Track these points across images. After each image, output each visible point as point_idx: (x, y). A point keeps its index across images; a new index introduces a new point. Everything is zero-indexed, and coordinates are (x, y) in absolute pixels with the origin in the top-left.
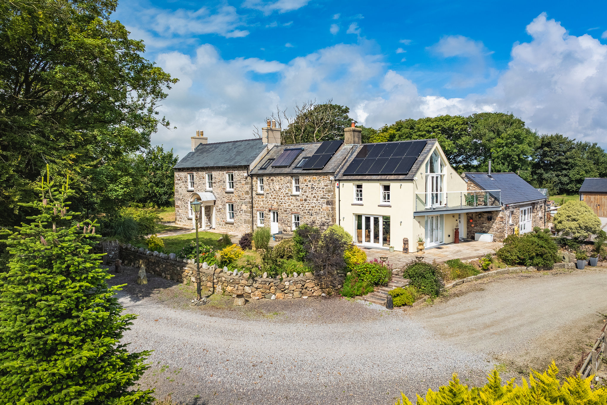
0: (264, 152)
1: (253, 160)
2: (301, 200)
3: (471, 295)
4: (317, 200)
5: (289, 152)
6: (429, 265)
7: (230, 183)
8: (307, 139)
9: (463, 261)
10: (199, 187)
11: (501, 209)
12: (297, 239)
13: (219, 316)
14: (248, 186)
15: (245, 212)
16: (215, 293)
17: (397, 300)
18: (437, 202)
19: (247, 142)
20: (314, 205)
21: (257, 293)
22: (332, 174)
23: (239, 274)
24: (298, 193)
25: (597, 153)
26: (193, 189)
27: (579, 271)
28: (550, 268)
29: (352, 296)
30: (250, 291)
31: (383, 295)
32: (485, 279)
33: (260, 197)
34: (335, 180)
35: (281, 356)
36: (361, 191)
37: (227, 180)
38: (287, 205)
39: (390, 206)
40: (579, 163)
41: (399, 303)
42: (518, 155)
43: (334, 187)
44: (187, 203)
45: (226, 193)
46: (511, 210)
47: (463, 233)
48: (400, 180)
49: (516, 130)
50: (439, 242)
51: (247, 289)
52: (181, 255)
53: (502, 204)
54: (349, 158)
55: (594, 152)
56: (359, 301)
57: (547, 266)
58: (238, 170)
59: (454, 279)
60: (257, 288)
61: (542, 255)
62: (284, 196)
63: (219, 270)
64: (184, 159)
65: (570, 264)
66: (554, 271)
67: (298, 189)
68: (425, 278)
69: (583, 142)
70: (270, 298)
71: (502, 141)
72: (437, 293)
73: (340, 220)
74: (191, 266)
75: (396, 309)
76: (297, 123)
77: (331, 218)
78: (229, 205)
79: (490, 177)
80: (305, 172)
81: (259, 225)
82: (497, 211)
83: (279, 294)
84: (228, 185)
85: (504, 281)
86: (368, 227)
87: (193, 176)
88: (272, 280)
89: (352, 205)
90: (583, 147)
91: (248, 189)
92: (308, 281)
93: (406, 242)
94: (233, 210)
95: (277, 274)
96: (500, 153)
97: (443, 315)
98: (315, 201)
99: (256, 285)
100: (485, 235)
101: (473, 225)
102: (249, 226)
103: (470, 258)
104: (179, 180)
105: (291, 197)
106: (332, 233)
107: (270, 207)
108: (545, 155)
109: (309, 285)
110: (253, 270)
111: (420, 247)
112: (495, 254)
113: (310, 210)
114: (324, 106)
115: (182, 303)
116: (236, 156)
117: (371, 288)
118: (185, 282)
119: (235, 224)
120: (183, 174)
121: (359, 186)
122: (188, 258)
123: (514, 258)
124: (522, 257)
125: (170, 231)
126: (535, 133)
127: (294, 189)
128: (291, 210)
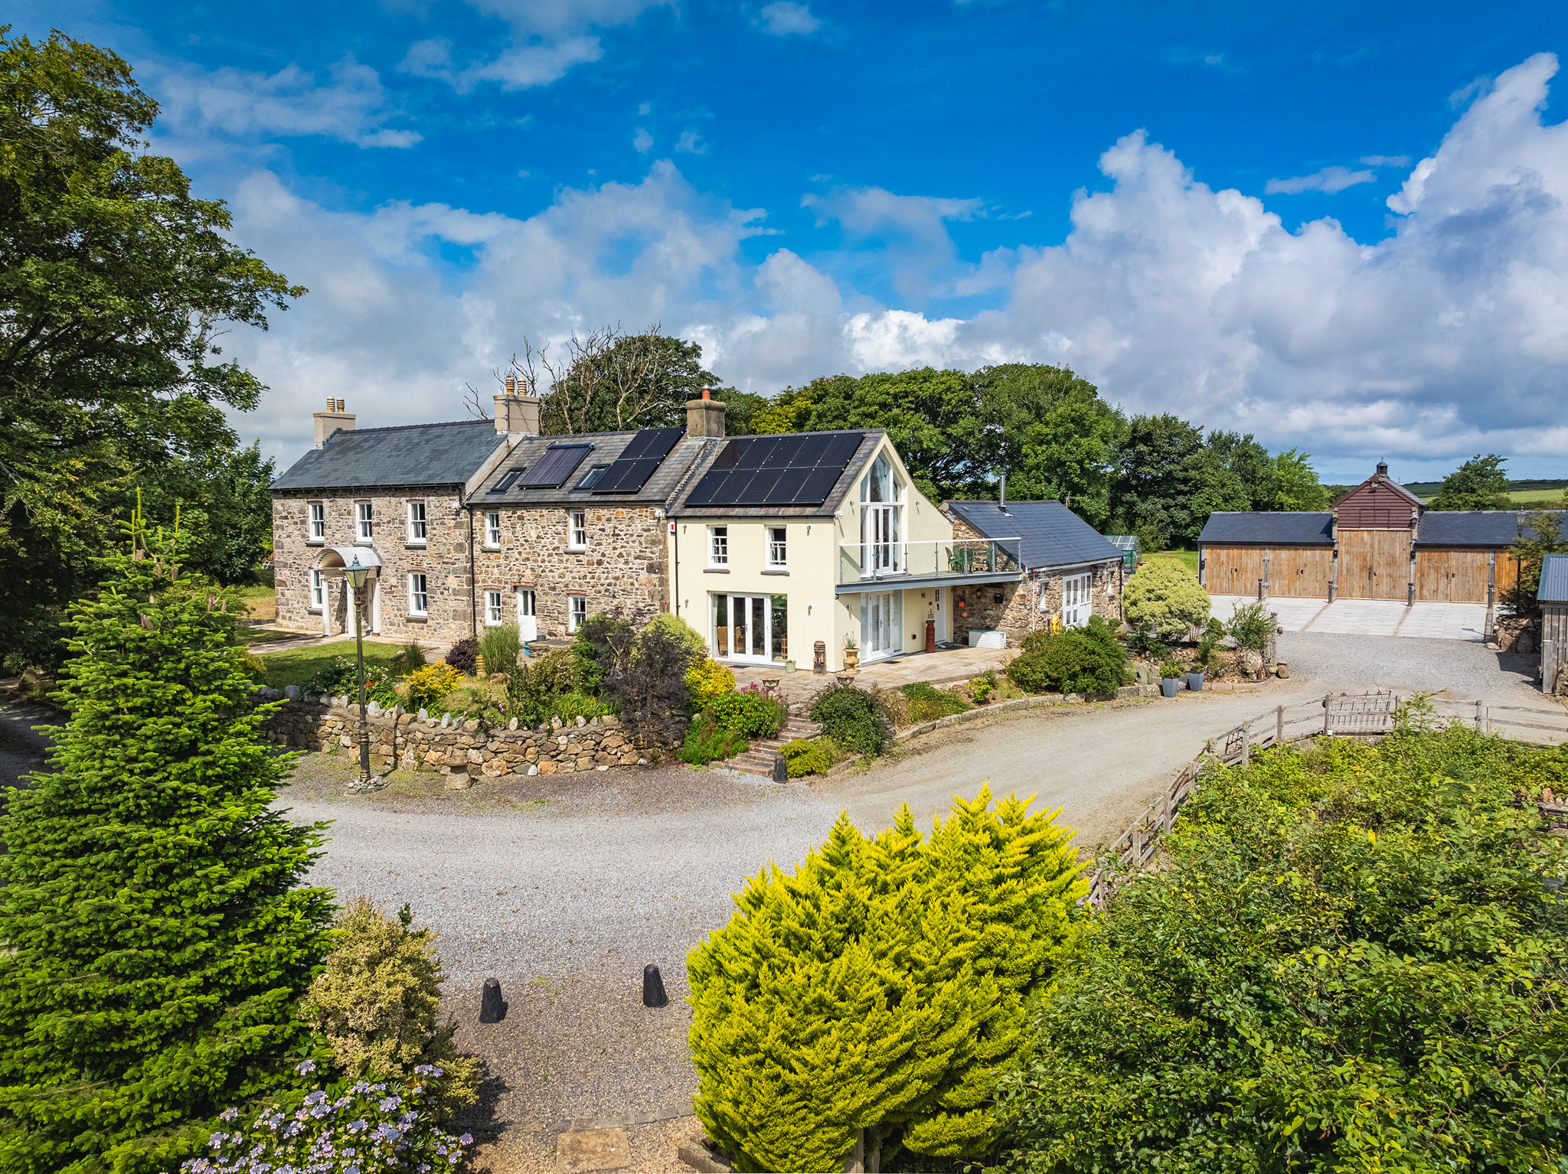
0: (500, 451)
1: (472, 472)
2: (590, 563)
3: (947, 750)
4: (627, 562)
5: (560, 452)
6: (862, 693)
7: (415, 524)
8: (599, 418)
9: (937, 687)
10: (338, 536)
11: (1020, 578)
12: (583, 646)
13: (414, 812)
14: (463, 531)
15: (456, 592)
16: (400, 768)
17: (795, 764)
18: (886, 564)
19: (456, 429)
20: (619, 574)
21: (495, 762)
22: (660, 503)
23: (455, 722)
24: (581, 547)
25: (1251, 457)
26: (320, 539)
27: (1165, 699)
28: (1112, 697)
29: (704, 761)
30: (481, 760)
31: (768, 757)
32: (978, 721)
33: (492, 556)
34: (667, 518)
35: (556, 874)
36: (724, 541)
37: (410, 519)
38: (556, 574)
39: (786, 574)
40: (1211, 480)
41: (800, 770)
42: (1080, 463)
43: (664, 532)
44: (306, 574)
45: (408, 548)
46: (1044, 579)
47: (944, 630)
48: (807, 517)
49: (1076, 406)
50: (892, 650)
51: (475, 756)
52: (313, 688)
53: (1023, 567)
54: (697, 468)
55: (1246, 456)
56: (717, 770)
57: (1104, 693)
58: (438, 495)
59: (914, 721)
60: (496, 753)
61: (1092, 670)
62: (550, 555)
63: (406, 717)
64: (297, 469)
65: (1149, 688)
66: (1115, 703)
67: (581, 537)
68: (854, 718)
69: (1225, 433)
70: (526, 773)
71: (1046, 430)
72: (879, 750)
73: (678, 607)
74: (340, 711)
75: (793, 782)
76: (574, 379)
77: (657, 603)
78: (416, 577)
79: (1003, 510)
80: (598, 498)
81: (490, 621)
82: (1013, 583)
83: (545, 764)
84: (411, 529)
85: (1015, 723)
86: (740, 621)
87: (321, 508)
88: (530, 733)
89: (705, 572)
90: (1222, 444)
91: (461, 539)
92: (608, 733)
93: (820, 649)
94: (424, 589)
95: (541, 721)
96: (1041, 458)
97: (886, 789)
98: (621, 565)
99: (492, 746)
100: (989, 633)
101: (965, 615)
102: (466, 624)
103: (951, 679)
104: (286, 518)
105: (566, 557)
106: (659, 631)
107: (516, 579)
108: (1139, 461)
109: (611, 741)
110: (486, 714)
111: (851, 660)
112: (1003, 672)
113: (610, 585)
114: (641, 339)
115: (325, 790)
116: (431, 460)
117: (741, 744)
118: (326, 748)
119: (430, 622)
120: (294, 504)
121: (720, 532)
122: (332, 695)
123: (1039, 676)
124: (1055, 675)
125: (268, 640)
126: (1117, 413)
127: (573, 538)
128: (566, 586)
